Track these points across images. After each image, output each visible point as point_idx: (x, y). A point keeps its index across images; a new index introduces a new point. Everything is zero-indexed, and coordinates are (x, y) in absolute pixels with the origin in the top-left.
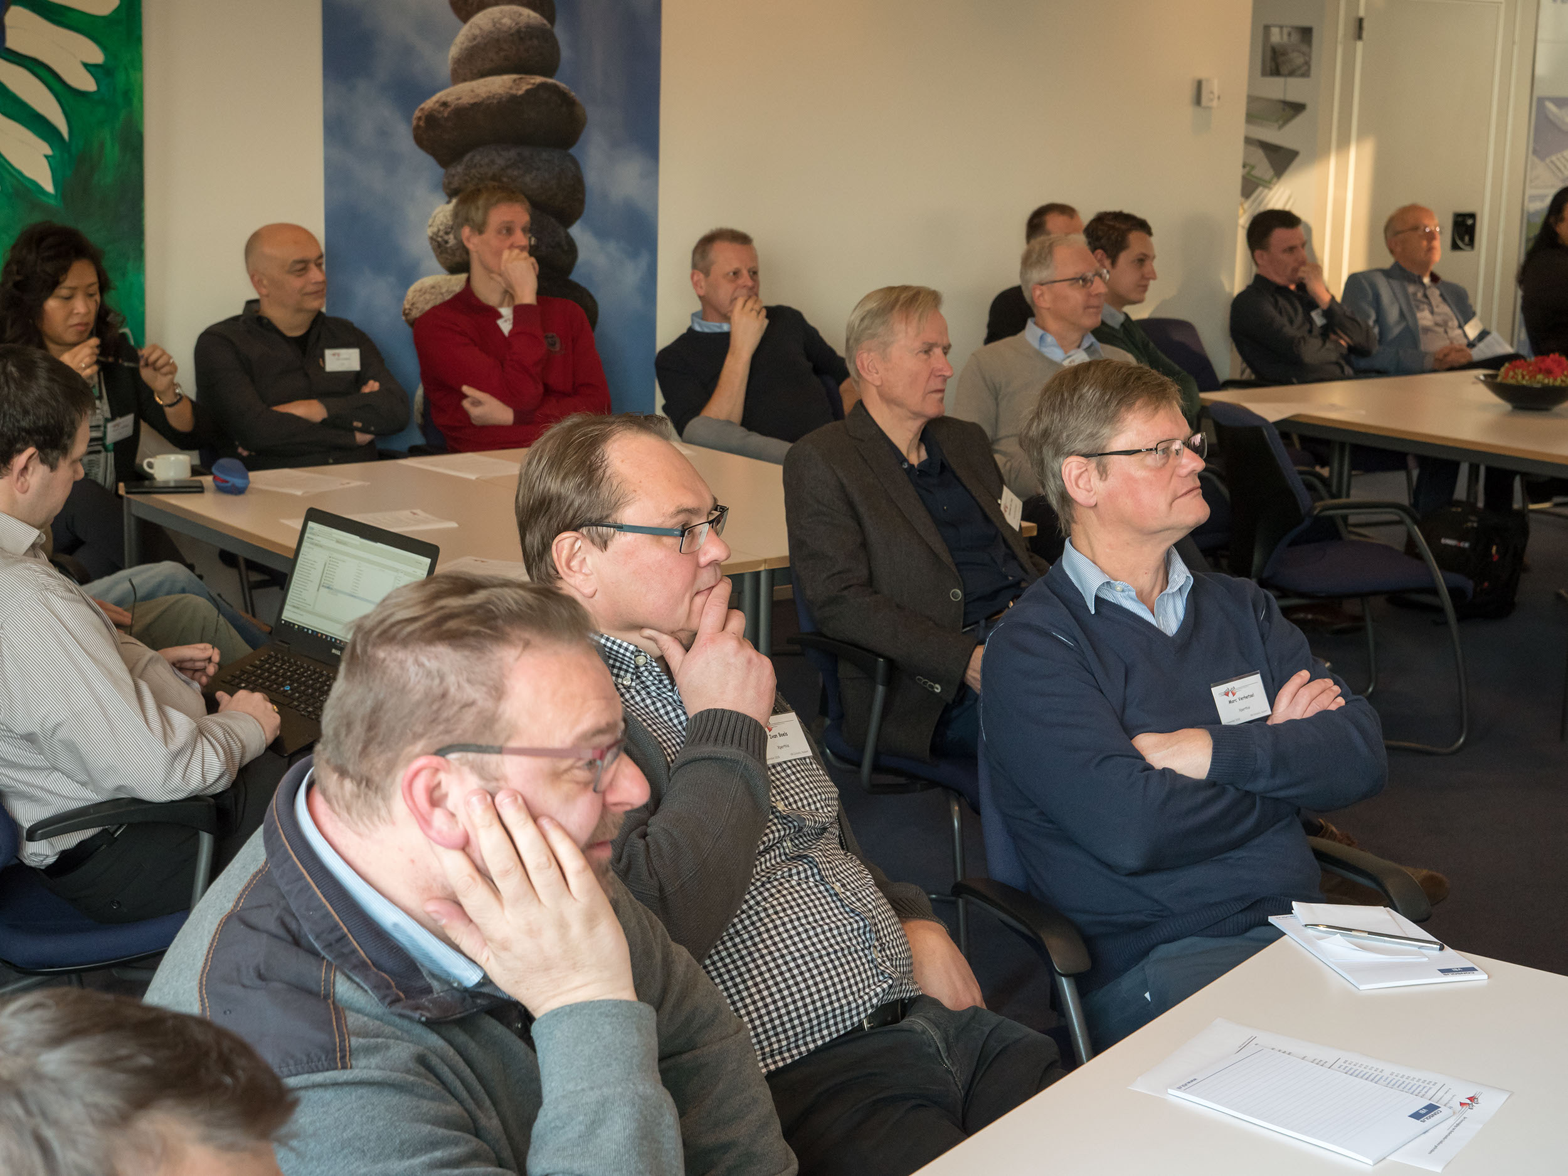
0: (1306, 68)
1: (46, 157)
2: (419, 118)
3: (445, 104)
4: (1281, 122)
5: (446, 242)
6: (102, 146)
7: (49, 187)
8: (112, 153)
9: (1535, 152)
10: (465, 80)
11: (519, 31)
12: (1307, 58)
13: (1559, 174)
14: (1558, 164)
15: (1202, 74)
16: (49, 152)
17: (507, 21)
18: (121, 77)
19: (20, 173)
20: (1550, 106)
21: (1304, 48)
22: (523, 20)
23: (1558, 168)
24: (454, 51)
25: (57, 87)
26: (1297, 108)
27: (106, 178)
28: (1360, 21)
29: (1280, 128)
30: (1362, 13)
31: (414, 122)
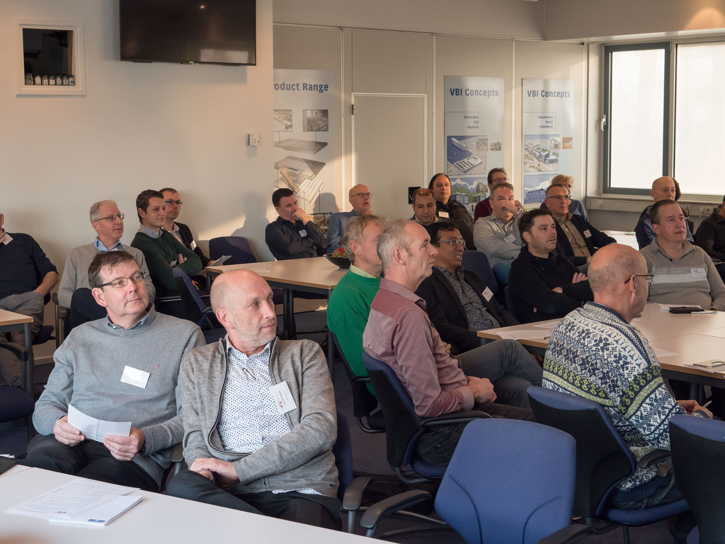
0: (326, 127)
4: (315, 151)
9: (449, 160)
12: (326, 123)
13: (462, 169)
14: (461, 165)
15: (250, 132)
20: (453, 139)
21: (324, 119)
23: (461, 167)
26: (324, 145)
28: (353, 106)
29: (315, 153)
30: (353, 102)
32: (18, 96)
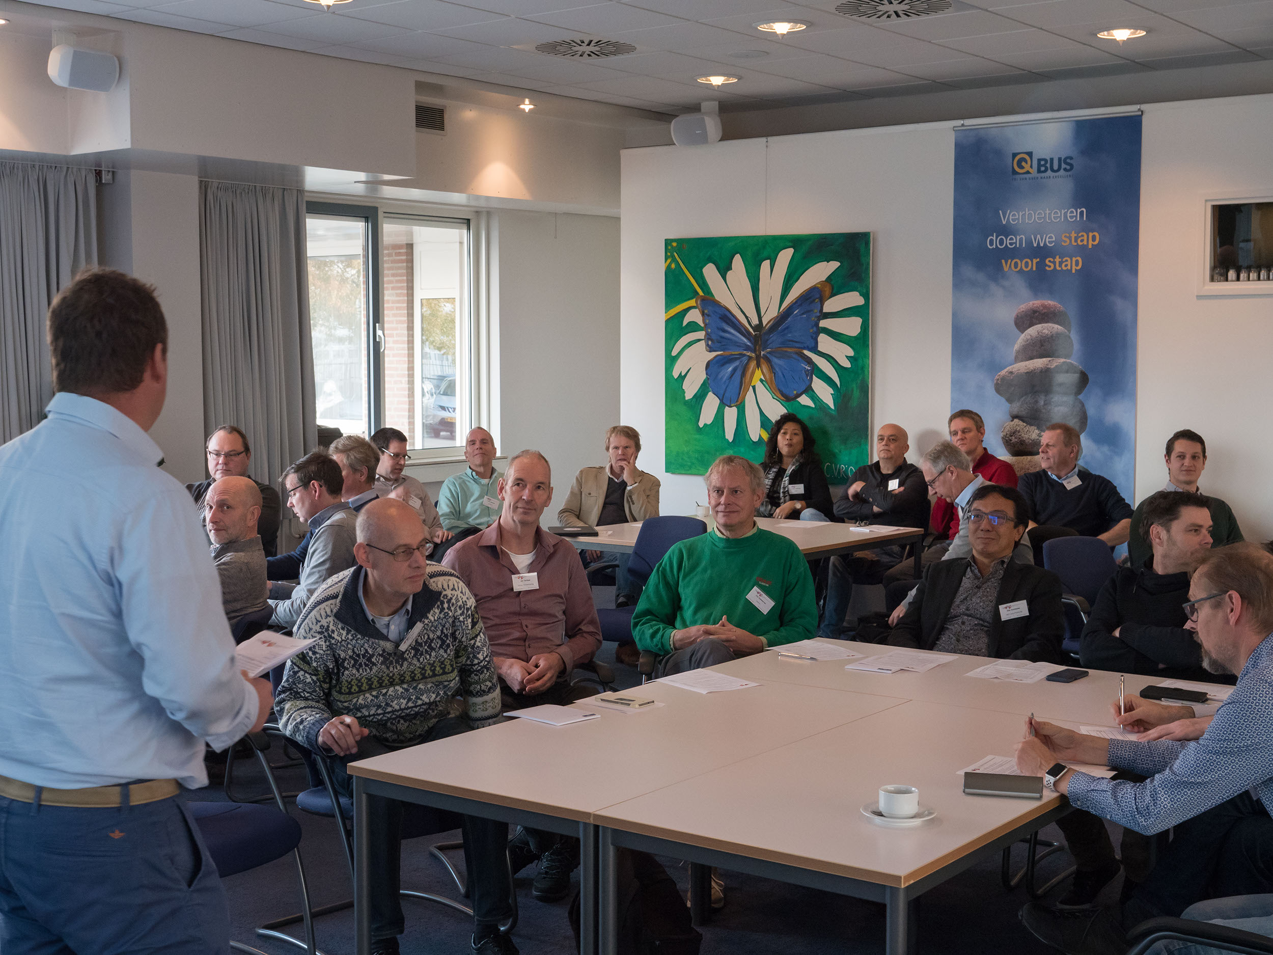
1: (832, 394)
2: (998, 380)
3: (1011, 373)
5: (1011, 440)
6: (852, 390)
7: (832, 407)
8: (856, 393)
10: (1022, 361)
11: (1052, 336)
16: (833, 393)
17: (1046, 331)
18: (860, 361)
19: (822, 400)
22: (1054, 331)
24: (1017, 347)
25: (836, 366)
27: (854, 403)
31: (995, 382)
32: (1199, 297)
